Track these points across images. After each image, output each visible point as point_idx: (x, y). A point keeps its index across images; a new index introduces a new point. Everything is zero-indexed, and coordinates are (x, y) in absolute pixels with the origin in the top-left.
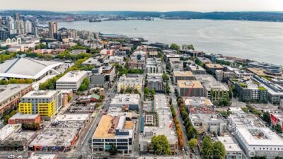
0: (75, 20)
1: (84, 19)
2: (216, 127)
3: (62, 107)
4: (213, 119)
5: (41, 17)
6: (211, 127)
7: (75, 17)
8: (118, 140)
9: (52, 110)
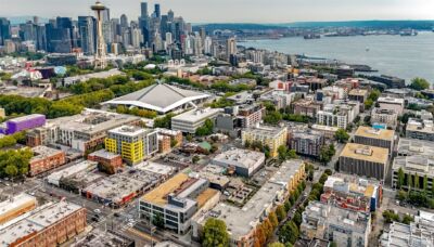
0: (285, 36)
1: (298, 35)
2: (346, 236)
3: (159, 152)
4: (346, 221)
5: (241, 32)
6: (335, 233)
7: (287, 31)
8: (167, 211)
9: (138, 153)
